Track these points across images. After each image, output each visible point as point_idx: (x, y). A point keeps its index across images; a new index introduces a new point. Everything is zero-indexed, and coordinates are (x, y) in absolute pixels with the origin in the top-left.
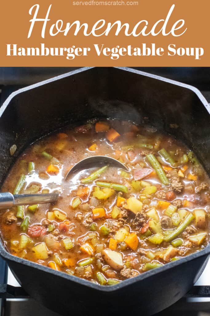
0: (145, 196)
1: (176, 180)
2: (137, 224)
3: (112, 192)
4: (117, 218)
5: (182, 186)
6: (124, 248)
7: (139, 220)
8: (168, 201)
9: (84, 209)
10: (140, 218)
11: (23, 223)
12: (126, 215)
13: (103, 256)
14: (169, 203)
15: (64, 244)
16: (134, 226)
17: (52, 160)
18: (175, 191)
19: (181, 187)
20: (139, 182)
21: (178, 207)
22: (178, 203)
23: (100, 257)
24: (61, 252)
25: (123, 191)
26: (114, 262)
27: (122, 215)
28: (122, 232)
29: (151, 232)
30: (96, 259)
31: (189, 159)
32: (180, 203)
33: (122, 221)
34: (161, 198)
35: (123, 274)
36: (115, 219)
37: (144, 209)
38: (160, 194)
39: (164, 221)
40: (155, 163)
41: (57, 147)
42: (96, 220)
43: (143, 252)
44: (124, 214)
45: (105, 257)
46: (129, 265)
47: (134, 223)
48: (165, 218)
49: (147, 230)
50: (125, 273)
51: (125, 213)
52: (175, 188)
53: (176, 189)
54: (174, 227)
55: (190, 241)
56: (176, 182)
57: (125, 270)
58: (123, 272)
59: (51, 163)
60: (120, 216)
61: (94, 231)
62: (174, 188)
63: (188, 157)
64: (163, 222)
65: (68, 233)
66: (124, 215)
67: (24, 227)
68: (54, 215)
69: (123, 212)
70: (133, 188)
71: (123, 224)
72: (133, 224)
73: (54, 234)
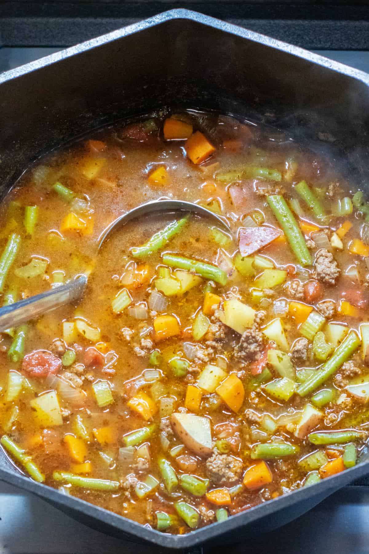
0: (261, 291)
1: (327, 257)
2: (244, 356)
3: (194, 280)
4: (204, 340)
5: (338, 272)
6: (214, 407)
7: (246, 348)
8: (309, 303)
9: (136, 317)
10: (250, 344)
11: (13, 345)
12: (222, 335)
13: (173, 424)
14: (311, 309)
15: (94, 394)
16: (237, 358)
17: (73, 203)
18: (324, 280)
19: (335, 273)
20: (250, 260)
21: (328, 319)
22: (327, 308)
23: (167, 426)
24: (89, 412)
25: (216, 280)
26: (193, 440)
27: (214, 334)
28: (211, 372)
29: (270, 374)
30: (159, 430)
31: (354, 207)
32: (333, 309)
33: (213, 348)
34: (294, 297)
35: (211, 468)
36: (199, 341)
37: (258, 320)
38: (291, 286)
39: (297, 351)
40: (285, 216)
41: (84, 173)
42: (160, 343)
43: (253, 419)
44: (217, 332)
45: (177, 428)
46: (224, 446)
47: (238, 353)
48: (301, 344)
49: (263, 369)
50: (215, 466)
51: (219, 330)
52: (324, 275)
53: (324, 278)
54: (318, 362)
55: (349, 395)
56: (327, 260)
57: (215, 460)
58: (211, 462)
59: (72, 209)
60: (210, 335)
61: (156, 367)
62: (322, 275)
63: (352, 203)
64: (295, 353)
65: (103, 371)
66: (218, 334)
67: (15, 356)
68: (76, 329)
69: (215, 328)
70: (238, 271)
71: (215, 353)
72: (236, 355)
73: (75, 372)
